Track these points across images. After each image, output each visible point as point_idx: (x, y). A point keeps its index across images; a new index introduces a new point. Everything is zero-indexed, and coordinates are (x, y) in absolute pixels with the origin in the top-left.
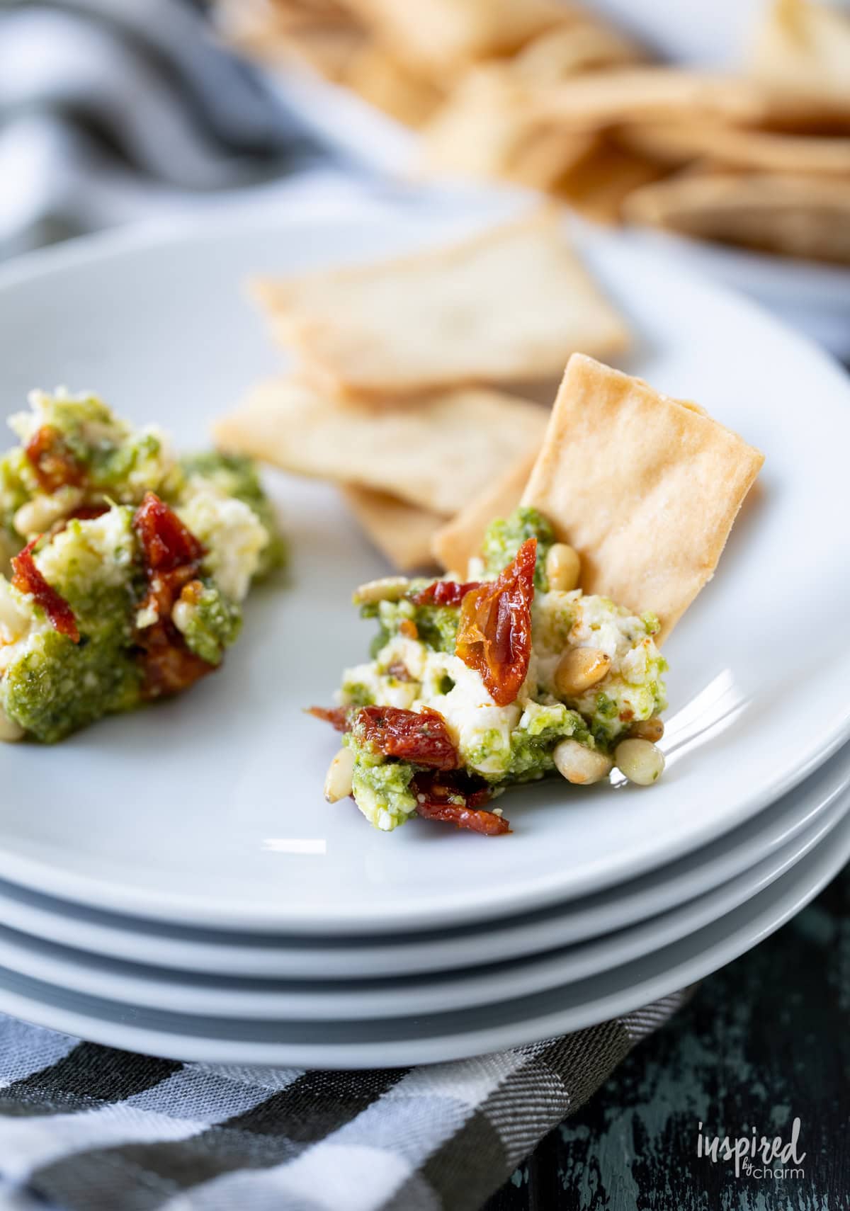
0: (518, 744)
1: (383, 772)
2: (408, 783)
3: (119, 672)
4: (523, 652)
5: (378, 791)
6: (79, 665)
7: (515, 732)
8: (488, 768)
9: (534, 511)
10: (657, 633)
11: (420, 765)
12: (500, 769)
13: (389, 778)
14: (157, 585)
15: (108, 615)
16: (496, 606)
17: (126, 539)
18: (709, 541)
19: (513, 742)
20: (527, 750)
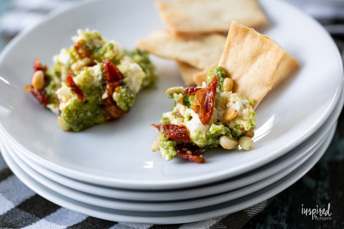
0: (208, 136)
1: (167, 143)
2: (175, 146)
3: (98, 112)
4: (211, 109)
5: (166, 149)
6: (85, 109)
7: (208, 133)
8: (199, 143)
9: (220, 68)
10: (253, 105)
11: (178, 141)
12: (202, 143)
13: (168, 145)
14: (108, 86)
15: (95, 95)
16: (205, 95)
17: (100, 73)
18: (270, 78)
19: (206, 135)
20: (211, 138)
